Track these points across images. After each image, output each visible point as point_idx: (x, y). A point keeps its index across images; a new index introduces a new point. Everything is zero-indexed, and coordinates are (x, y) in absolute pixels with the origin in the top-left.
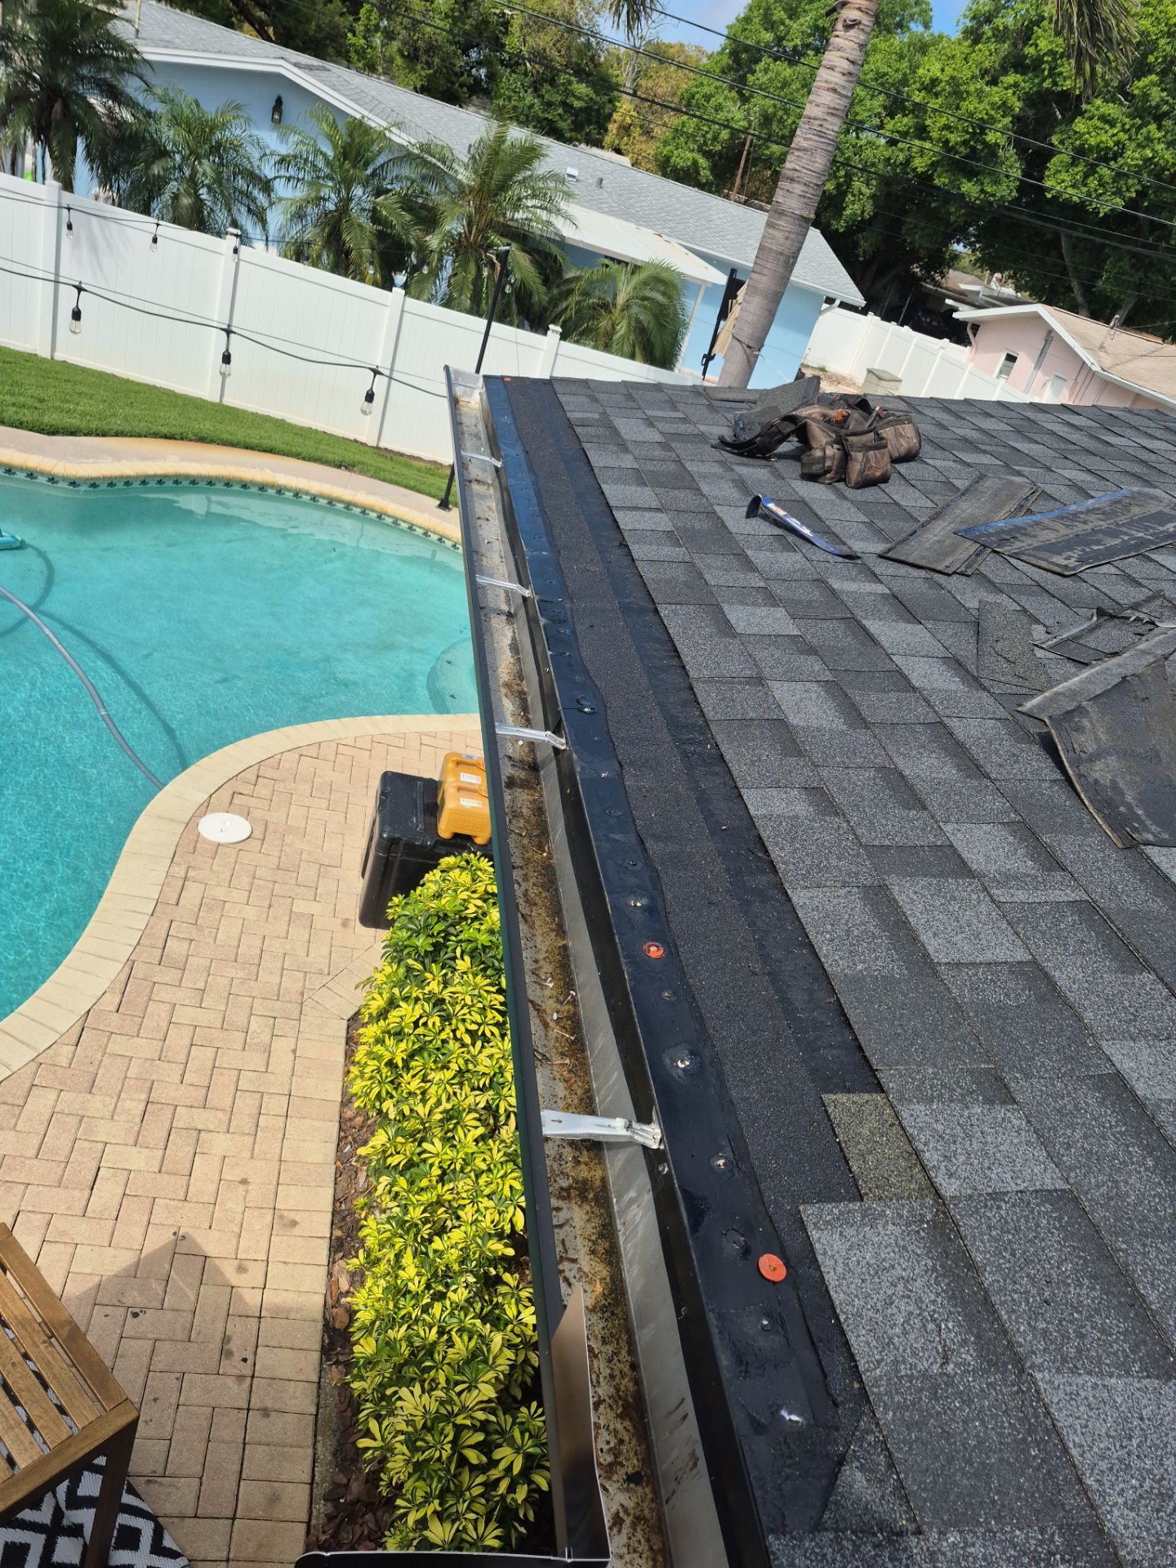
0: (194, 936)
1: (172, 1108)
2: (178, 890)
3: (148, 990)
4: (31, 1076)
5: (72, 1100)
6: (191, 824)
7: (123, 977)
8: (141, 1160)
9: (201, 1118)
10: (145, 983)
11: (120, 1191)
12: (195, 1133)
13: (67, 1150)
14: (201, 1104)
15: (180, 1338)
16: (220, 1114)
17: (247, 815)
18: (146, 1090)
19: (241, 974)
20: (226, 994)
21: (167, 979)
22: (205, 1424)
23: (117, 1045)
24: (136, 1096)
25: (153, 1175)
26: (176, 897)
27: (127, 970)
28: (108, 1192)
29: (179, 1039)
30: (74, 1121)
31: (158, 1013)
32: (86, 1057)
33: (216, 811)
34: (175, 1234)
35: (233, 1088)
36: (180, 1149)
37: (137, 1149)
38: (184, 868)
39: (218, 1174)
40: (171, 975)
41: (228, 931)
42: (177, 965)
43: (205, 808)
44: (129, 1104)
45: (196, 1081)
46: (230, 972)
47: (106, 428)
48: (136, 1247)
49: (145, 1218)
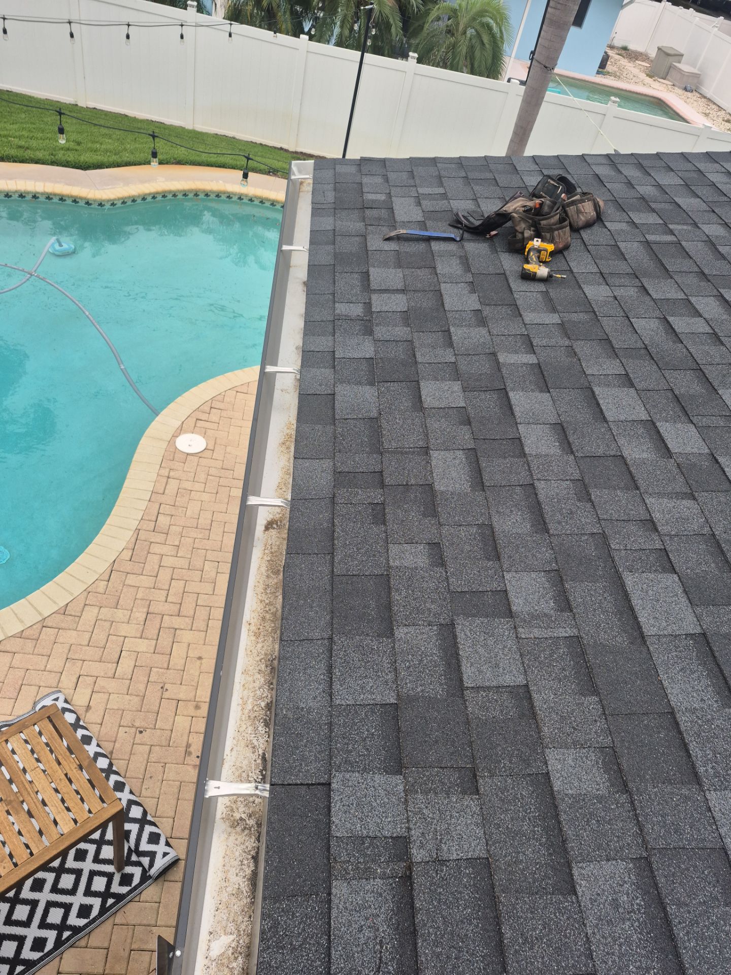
0: (173, 513)
1: (161, 616)
2: (164, 485)
3: (147, 547)
4: (84, 600)
5: (106, 613)
6: (172, 442)
7: (133, 540)
8: (144, 646)
9: (177, 622)
10: (146, 543)
11: (133, 664)
12: (173, 631)
13: (105, 641)
14: (177, 614)
15: (164, 744)
16: (187, 619)
17: (204, 435)
18: (146, 606)
19: (200, 536)
20: (191, 549)
21: (158, 541)
22: (176, 791)
23: (131, 580)
24: (141, 610)
25: (150, 655)
26: (163, 489)
27: (136, 536)
28: (126, 665)
29: (164, 575)
30: (107, 624)
31: (153, 560)
32: (113, 587)
33: (186, 432)
34: (162, 688)
35: (194, 605)
36: (165, 640)
37: (143, 640)
38: (168, 470)
39: (185, 654)
40: (160, 538)
41: (193, 509)
42: (164, 531)
43: (180, 430)
44: (137, 615)
45: (174, 601)
46: (193, 534)
47: (119, 160)
48: (141, 695)
49: (146, 679)
